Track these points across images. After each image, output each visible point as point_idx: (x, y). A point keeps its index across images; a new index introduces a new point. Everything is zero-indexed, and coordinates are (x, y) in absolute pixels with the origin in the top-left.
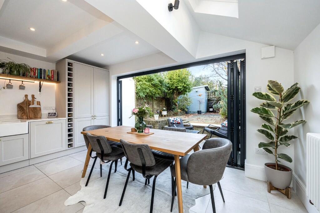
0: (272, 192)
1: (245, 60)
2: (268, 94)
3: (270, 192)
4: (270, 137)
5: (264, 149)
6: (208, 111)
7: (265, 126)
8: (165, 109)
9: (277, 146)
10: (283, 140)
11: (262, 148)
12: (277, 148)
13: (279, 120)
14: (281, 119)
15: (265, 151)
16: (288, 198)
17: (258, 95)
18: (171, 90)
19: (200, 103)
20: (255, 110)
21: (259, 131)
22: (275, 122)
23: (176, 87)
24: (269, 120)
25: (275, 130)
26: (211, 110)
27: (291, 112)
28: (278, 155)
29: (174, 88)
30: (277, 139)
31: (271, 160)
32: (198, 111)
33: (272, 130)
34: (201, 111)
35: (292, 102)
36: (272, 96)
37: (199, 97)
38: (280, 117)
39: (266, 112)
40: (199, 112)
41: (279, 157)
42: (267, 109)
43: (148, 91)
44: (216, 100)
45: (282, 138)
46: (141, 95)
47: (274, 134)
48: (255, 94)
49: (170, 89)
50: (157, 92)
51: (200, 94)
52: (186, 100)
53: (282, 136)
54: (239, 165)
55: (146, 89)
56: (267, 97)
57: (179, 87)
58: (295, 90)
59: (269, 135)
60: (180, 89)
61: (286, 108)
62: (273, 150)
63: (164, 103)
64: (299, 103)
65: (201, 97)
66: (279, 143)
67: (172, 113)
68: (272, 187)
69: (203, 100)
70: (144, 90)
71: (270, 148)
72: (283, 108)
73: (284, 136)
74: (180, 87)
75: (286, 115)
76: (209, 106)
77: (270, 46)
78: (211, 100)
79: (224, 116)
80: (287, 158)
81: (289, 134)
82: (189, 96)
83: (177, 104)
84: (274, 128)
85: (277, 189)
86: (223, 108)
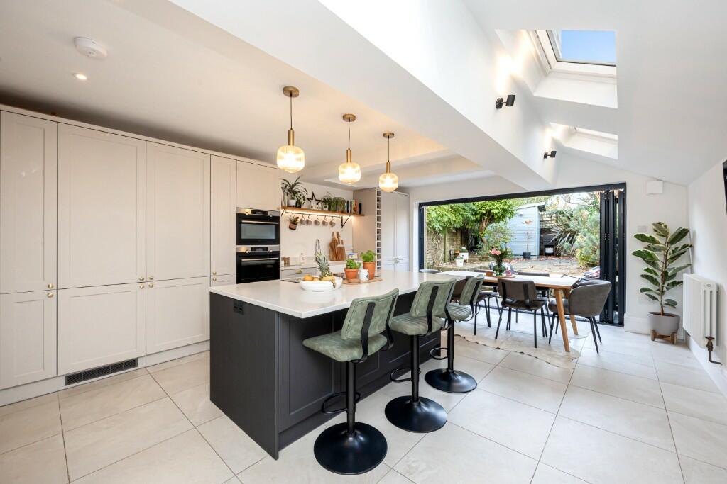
0: (656, 340)
1: (625, 190)
2: (653, 236)
3: (653, 341)
4: (655, 283)
5: (647, 294)
6: (542, 253)
7: (647, 270)
8: (464, 248)
9: (663, 292)
10: (670, 285)
11: (644, 294)
12: (662, 294)
13: (666, 264)
14: (668, 263)
15: (648, 297)
16: (674, 344)
17: (641, 237)
18: (478, 216)
19: (528, 237)
20: (637, 254)
21: (642, 276)
22: (661, 265)
23: (489, 211)
24: (654, 264)
25: (661, 275)
26: (549, 250)
27: (679, 255)
28: (664, 301)
29: (484, 212)
30: (664, 285)
31: (656, 307)
32: (523, 253)
33: (656, 274)
34: (530, 253)
35: (680, 244)
36: (657, 238)
37: (526, 226)
38: (667, 260)
39: (651, 255)
40: (526, 256)
41: (665, 304)
42: (651, 252)
43: (446, 219)
44: (561, 232)
45: (669, 283)
46: (435, 226)
47: (659, 279)
48: (637, 236)
49: (476, 214)
50: (457, 221)
51: (528, 221)
52: (502, 231)
54: (616, 322)
55: (442, 216)
56: (652, 240)
57: (495, 211)
58: (683, 233)
59: (654, 281)
60: (496, 214)
61: (673, 251)
62: (658, 297)
63: (459, 238)
64: (685, 246)
65: (531, 226)
66: (665, 289)
67: (477, 255)
68: (656, 335)
69: (533, 232)
70: (440, 219)
71: (654, 294)
72: (670, 251)
73: (671, 281)
74: (497, 211)
75: (673, 258)
76: (545, 244)
77: (658, 180)
78: (550, 232)
79: (585, 263)
80: (672, 304)
81: (677, 279)
82: (508, 225)
83: (485, 240)
84: (659, 273)
85: (662, 337)
86: (584, 250)
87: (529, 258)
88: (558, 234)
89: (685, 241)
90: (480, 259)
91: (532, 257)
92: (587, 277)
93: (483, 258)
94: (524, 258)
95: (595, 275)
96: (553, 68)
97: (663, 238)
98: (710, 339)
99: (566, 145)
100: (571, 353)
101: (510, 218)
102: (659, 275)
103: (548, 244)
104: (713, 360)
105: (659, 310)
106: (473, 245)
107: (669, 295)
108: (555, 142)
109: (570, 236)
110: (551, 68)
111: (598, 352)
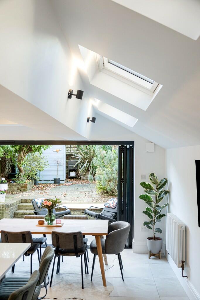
0: (151, 257)
2: (150, 184)
3: (150, 258)
4: (150, 217)
5: (147, 226)
6: (68, 177)
8: (3, 179)
9: (154, 223)
10: (158, 218)
11: (145, 226)
12: (154, 225)
13: (156, 203)
15: (147, 228)
16: (160, 259)
17: (144, 185)
19: (58, 164)
20: (142, 197)
21: (144, 212)
22: (154, 205)
24: (150, 204)
25: (154, 211)
26: (73, 174)
28: (155, 229)
30: (155, 218)
31: (151, 234)
32: (54, 179)
33: (151, 211)
34: (59, 179)
35: (164, 190)
36: (152, 185)
38: (157, 201)
39: (149, 198)
40: (56, 181)
41: (156, 231)
42: (148, 195)
44: (82, 159)
45: (157, 216)
47: (153, 214)
48: (141, 184)
51: (57, 150)
52: (37, 160)
53: (158, 215)
54: (127, 246)
56: (149, 187)
59: (150, 216)
61: (160, 194)
62: (152, 227)
64: (166, 192)
65: (60, 154)
66: (155, 221)
68: (151, 254)
71: (150, 225)
72: (158, 194)
73: (159, 215)
75: (160, 200)
76: (70, 168)
77: (152, 143)
78: (73, 158)
79: (102, 190)
80: (160, 231)
81: (161, 213)
82: (42, 156)
83: (22, 169)
84: (153, 209)
85: (154, 255)
86: (102, 182)
87: (59, 183)
88: (79, 161)
89: (166, 188)
90: (18, 189)
91: (61, 182)
92: (107, 207)
93: (22, 187)
94: (55, 183)
95: (111, 206)
96: (105, 66)
97: (155, 185)
98: (183, 262)
99: (99, 110)
100: (107, 286)
101: (44, 149)
102: (153, 210)
103: (72, 169)
104: (184, 276)
105: (152, 236)
106: (10, 173)
107: (158, 225)
108: (94, 109)
109: (88, 162)
110: (104, 66)
111: (123, 280)
